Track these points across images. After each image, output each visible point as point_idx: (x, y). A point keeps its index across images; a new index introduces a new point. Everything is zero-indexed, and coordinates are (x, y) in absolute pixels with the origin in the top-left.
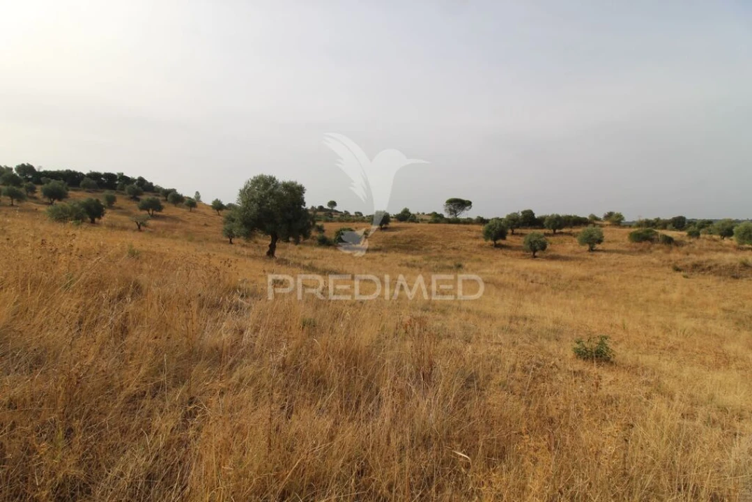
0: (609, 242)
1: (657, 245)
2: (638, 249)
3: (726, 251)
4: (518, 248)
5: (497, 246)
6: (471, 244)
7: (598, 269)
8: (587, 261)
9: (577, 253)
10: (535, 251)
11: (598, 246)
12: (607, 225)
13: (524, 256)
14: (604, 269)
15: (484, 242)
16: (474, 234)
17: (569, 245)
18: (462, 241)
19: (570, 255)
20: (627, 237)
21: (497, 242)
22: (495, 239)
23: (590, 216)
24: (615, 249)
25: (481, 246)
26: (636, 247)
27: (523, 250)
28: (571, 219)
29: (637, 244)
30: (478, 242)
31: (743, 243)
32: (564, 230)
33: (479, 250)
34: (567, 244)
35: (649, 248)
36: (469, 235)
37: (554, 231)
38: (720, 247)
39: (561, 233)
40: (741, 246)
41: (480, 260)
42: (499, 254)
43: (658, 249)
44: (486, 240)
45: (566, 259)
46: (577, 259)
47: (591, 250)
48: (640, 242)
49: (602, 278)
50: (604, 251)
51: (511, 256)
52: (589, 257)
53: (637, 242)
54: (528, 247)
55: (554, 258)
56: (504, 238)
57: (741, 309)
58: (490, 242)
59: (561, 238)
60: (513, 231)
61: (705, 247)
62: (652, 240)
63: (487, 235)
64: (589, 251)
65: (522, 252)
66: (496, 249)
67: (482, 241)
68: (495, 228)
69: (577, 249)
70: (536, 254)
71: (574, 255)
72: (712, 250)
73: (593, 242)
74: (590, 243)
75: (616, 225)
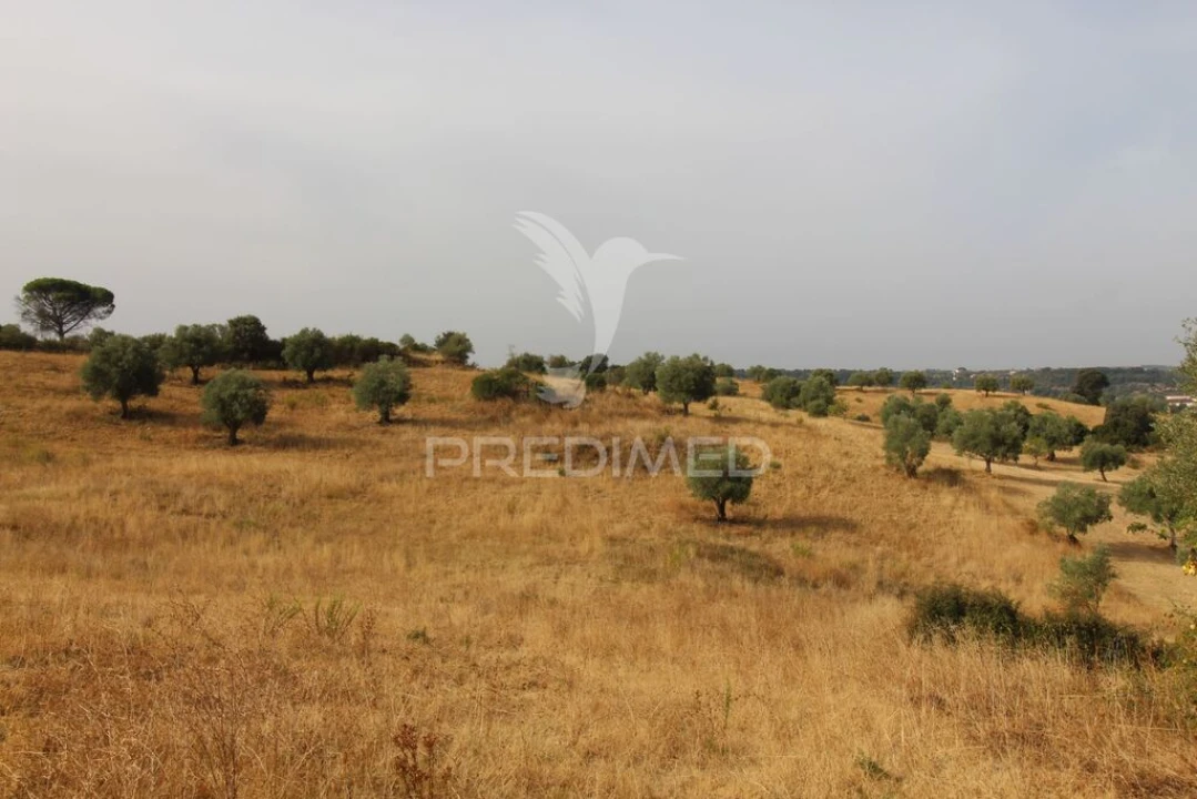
0: (431, 401)
1: (524, 406)
2: (488, 416)
3: (644, 417)
4: (192, 420)
5: (128, 415)
6: (43, 410)
7: (390, 467)
8: (367, 448)
9: (352, 428)
10: (235, 425)
11: (401, 411)
12: (437, 362)
13: (203, 444)
14: (400, 466)
15: (91, 403)
16: (66, 380)
17: (339, 410)
18: (18, 401)
19: (331, 435)
20: (469, 390)
21: (134, 403)
22: (123, 394)
23: (402, 341)
24: (439, 416)
25: (76, 416)
26: (483, 412)
27: (206, 424)
28: (357, 346)
29: (486, 405)
30: (70, 404)
31: (670, 401)
32: (337, 373)
33: (65, 429)
34: (334, 406)
35: (508, 414)
36: (49, 382)
37: (310, 374)
38: (634, 409)
39: (328, 380)
40: (668, 406)
41: (48, 457)
42: (131, 436)
43: (525, 414)
44: (98, 396)
45: (317, 444)
46: (343, 443)
47: (386, 420)
48: (493, 399)
49: (387, 488)
50: (414, 422)
51: (167, 443)
52: (377, 437)
53: (486, 399)
54: (214, 414)
55: (285, 444)
56: (153, 391)
57: (644, 536)
58: (110, 403)
59: (322, 391)
60: (196, 372)
61: (610, 408)
62: (514, 395)
63: (98, 380)
64: (380, 423)
65: (201, 431)
66: (124, 424)
67: (84, 402)
68: (120, 359)
69: (353, 419)
70: (240, 434)
71: (340, 434)
72: (621, 415)
73: (388, 400)
74: (381, 403)
75: (455, 362)
